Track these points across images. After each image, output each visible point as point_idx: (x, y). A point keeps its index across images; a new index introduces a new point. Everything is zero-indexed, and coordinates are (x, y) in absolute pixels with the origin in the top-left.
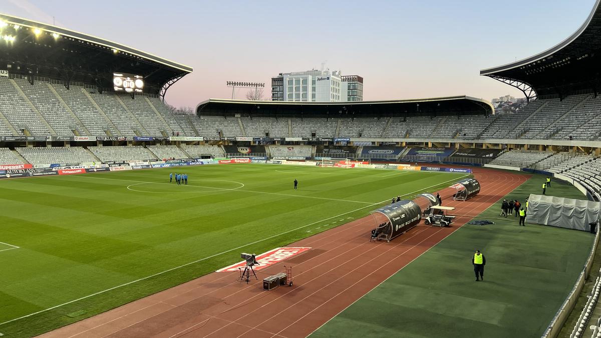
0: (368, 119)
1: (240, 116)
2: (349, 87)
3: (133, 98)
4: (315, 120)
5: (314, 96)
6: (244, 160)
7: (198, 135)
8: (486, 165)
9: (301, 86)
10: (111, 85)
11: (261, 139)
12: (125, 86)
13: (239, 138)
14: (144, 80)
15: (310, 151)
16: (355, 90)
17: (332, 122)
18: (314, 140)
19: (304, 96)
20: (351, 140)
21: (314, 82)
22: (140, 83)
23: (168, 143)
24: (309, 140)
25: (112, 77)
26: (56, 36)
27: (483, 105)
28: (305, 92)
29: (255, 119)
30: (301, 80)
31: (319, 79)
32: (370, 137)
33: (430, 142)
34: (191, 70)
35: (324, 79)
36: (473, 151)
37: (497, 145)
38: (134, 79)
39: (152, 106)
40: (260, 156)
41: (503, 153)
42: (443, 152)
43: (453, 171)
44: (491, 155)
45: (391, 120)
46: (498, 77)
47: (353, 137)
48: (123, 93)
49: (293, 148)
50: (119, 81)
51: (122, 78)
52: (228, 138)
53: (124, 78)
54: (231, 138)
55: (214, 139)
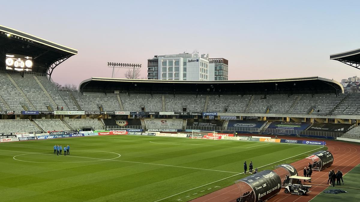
0: (233, 96)
1: (119, 92)
2: (216, 68)
3: (23, 77)
4: (185, 96)
5: (185, 75)
6: (121, 132)
7: (80, 110)
8: (338, 138)
9: (174, 66)
10: (4, 65)
11: (138, 113)
12: (15, 66)
13: (118, 112)
14: (34, 61)
15: (182, 124)
16: (221, 71)
17: (201, 98)
18: (185, 114)
19: (176, 75)
20: (218, 114)
21: (185, 64)
22: (29, 63)
23: (52, 116)
24: (180, 114)
25: (5, 58)
27: (333, 86)
28: (177, 72)
29: (132, 95)
30: (174, 61)
31: (189, 61)
32: (235, 112)
33: (288, 117)
34: (76, 52)
35: (194, 61)
36: (326, 126)
37: (347, 120)
38: (25, 60)
40: (136, 128)
41: (353, 127)
42: (299, 126)
43: (309, 144)
44: (342, 129)
45: (253, 97)
46: (346, 61)
47: (219, 112)
48: (13, 72)
49: (166, 121)
50: (10, 61)
51: (13, 58)
52: (108, 112)
53: (15, 59)
54: (110, 113)
55: (95, 113)
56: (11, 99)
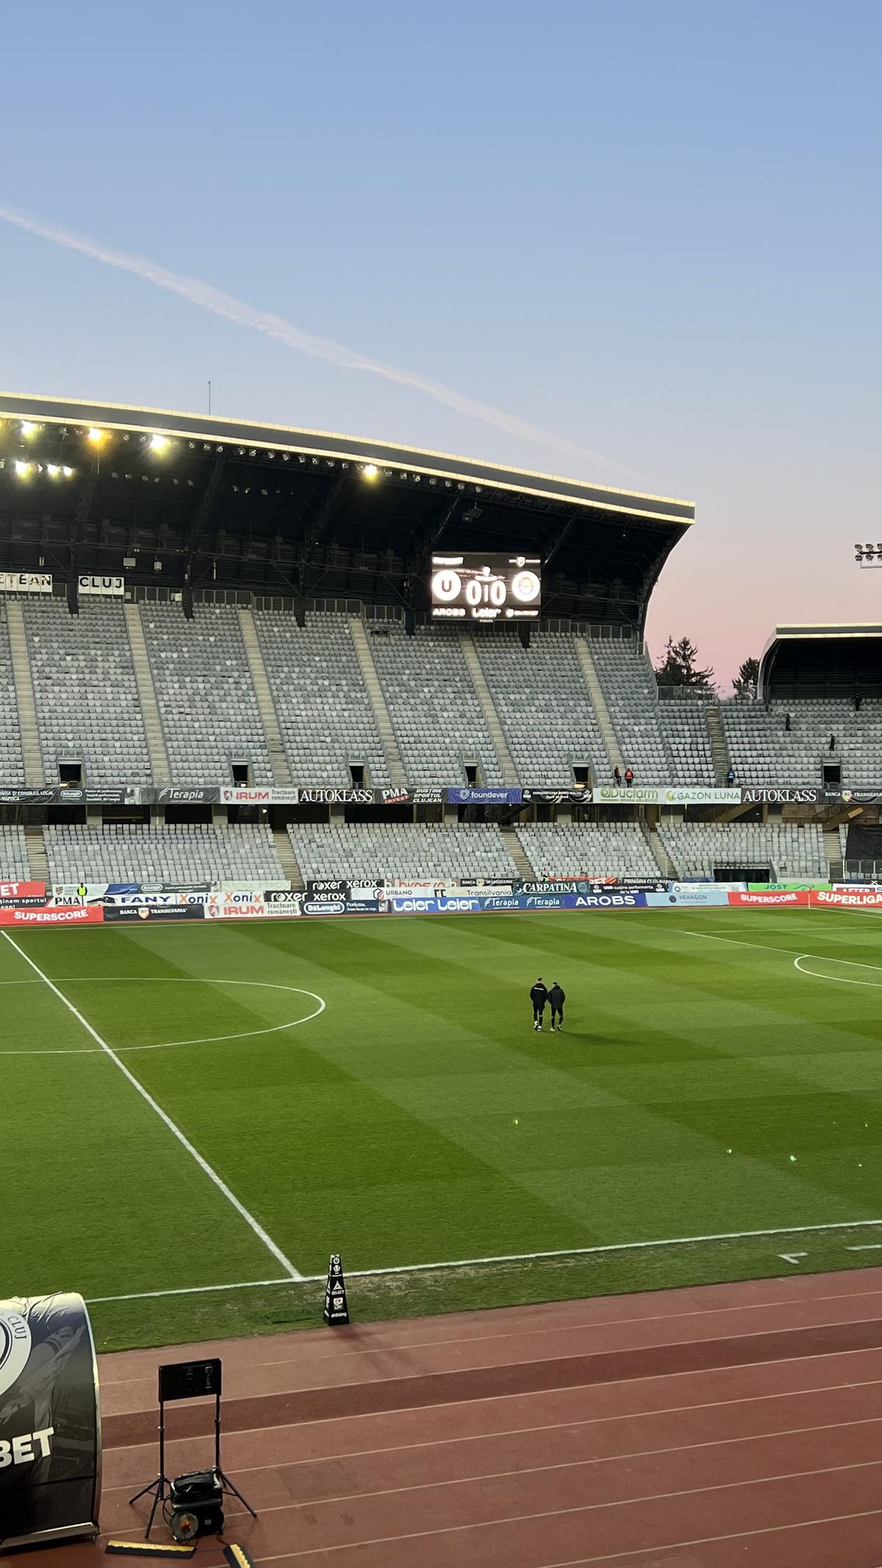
10: (423, 600)
12: (473, 601)
14: (545, 571)
22: (527, 586)
25: (427, 571)
26: (160, 445)
34: (688, 512)
38: (506, 571)
39: (589, 671)
48: (469, 628)
50: (450, 583)
51: (462, 571)
52: (857, 791)
53: (468, 571)
54: (871, 795)
55: (791, 797)
56: (429, 739)
